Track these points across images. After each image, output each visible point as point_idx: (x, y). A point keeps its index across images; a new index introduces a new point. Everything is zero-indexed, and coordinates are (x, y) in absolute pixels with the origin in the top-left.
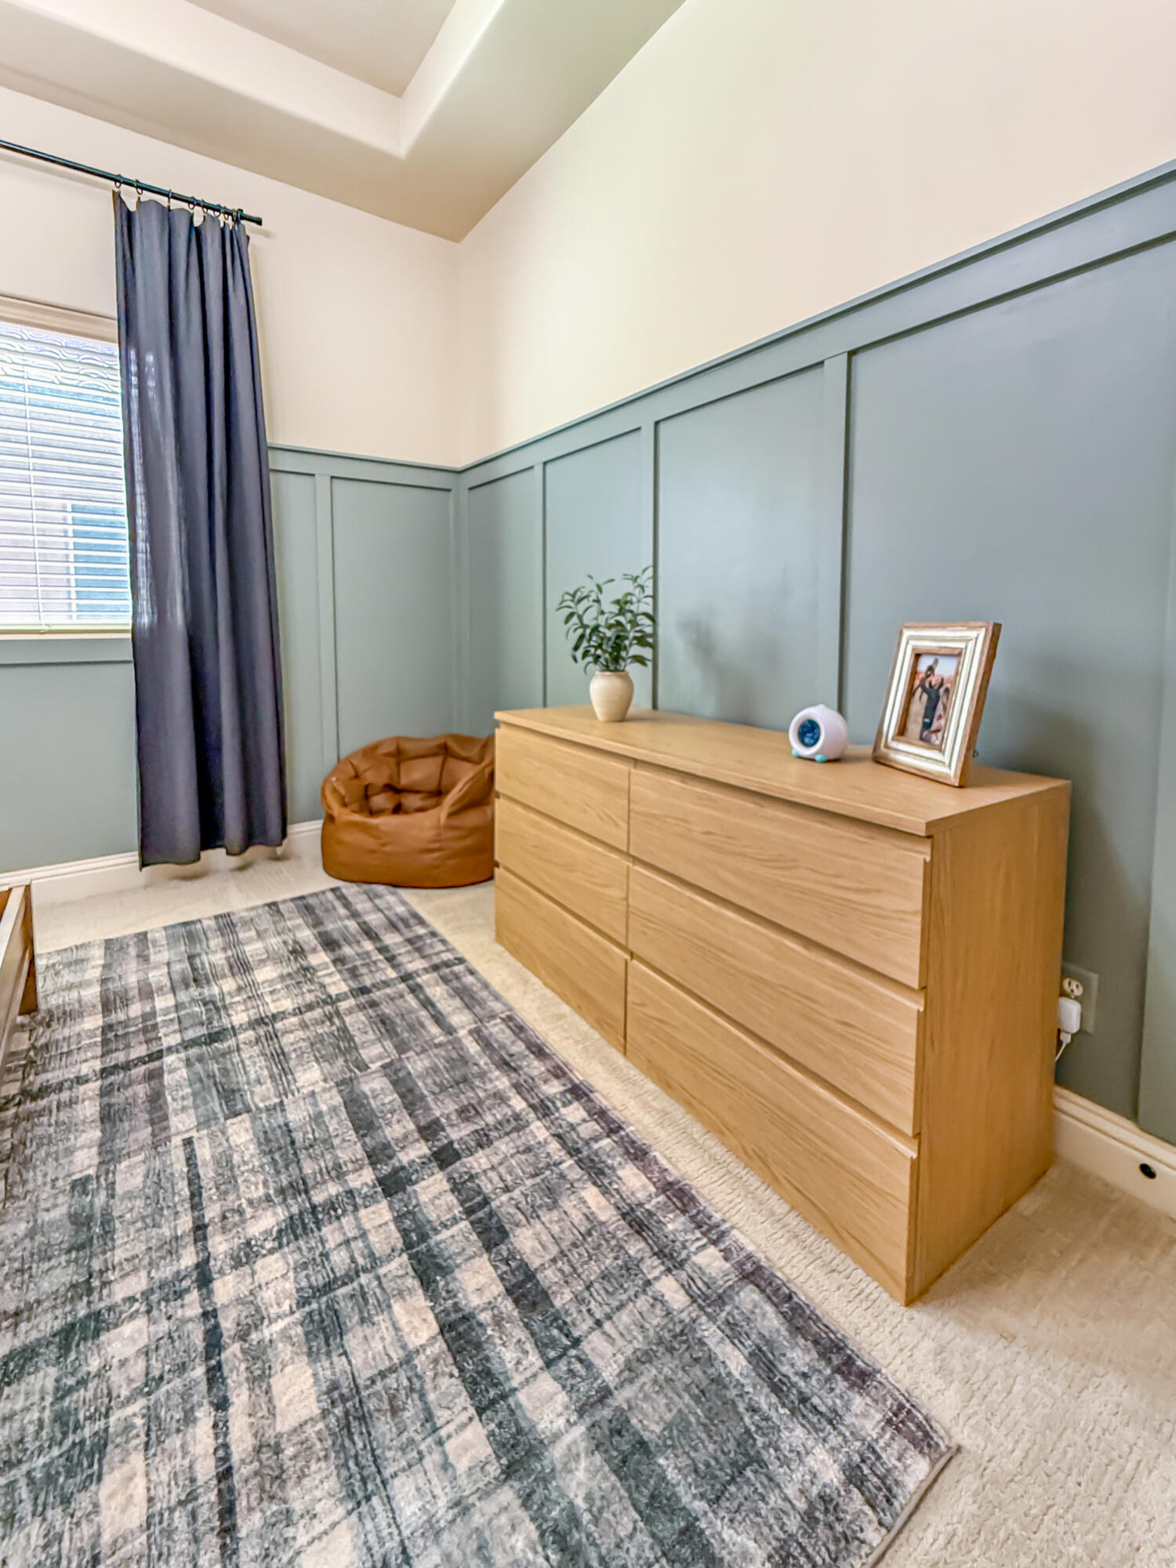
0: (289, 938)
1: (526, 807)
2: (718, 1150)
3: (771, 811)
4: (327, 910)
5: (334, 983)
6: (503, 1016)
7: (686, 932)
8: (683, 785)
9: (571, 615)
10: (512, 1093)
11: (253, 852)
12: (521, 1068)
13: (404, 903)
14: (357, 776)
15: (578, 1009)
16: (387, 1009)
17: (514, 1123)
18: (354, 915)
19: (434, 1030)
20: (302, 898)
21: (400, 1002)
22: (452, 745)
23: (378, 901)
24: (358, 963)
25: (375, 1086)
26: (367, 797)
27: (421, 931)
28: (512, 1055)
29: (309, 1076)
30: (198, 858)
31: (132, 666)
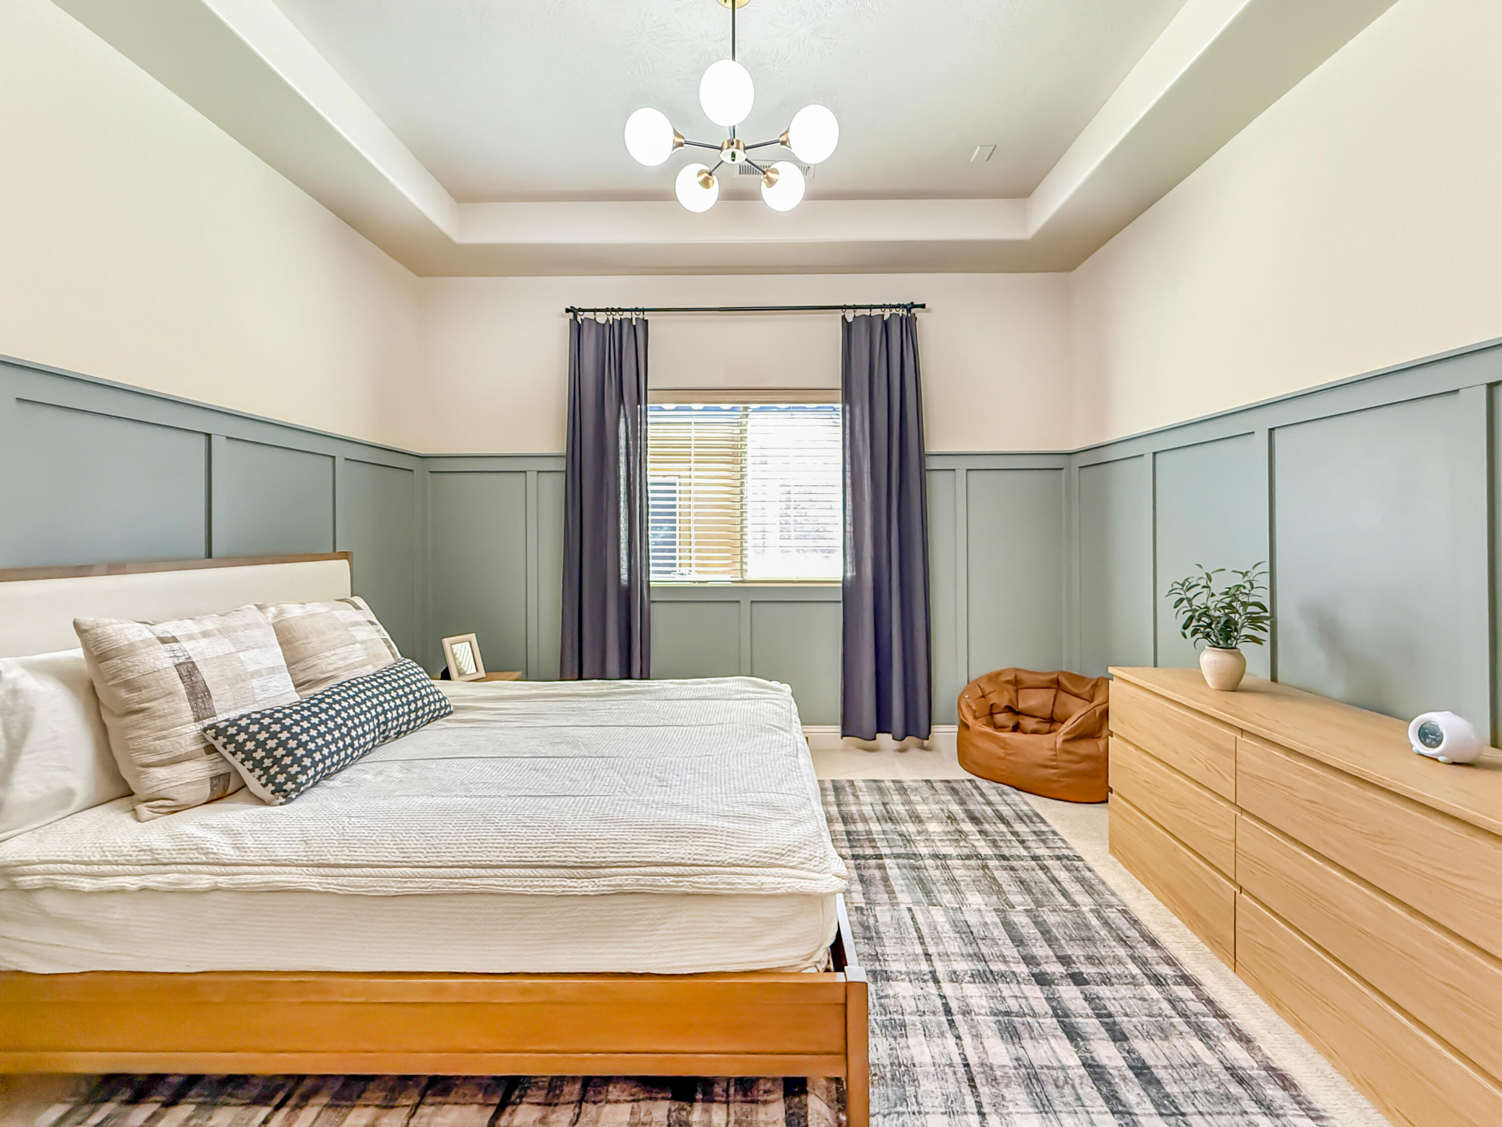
0: (944, 807)
1: (1138, 748)
2: (1328, 1068)
3: (1372, 794)
4: (968, 796)
5: (982, 847)
6: (1120, 908)
7: (1293, 879)
8: (1288, 759)
9: (1181, 600)
10: (1129, 961)
11: (909, 740)
12: (1136, 948)
13: (1026, 803)
14: (983, 696)
15: (1190, 925)
16: (1024, 875)
17: (1130, 980)
18: (989, 803)
19: (1062, 900)
20: (948, 781)
21: (1033, 873)
22: (1063, 680)
23: (1005, 797)
24: (997, 838)
25: (1020, 919)
26: (992, 714)
27: (1044, 828)
28: (1127, 937)
29: (975, 899)
30: (875, 739)
31: (841, 605)
